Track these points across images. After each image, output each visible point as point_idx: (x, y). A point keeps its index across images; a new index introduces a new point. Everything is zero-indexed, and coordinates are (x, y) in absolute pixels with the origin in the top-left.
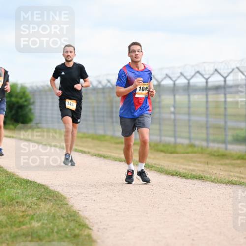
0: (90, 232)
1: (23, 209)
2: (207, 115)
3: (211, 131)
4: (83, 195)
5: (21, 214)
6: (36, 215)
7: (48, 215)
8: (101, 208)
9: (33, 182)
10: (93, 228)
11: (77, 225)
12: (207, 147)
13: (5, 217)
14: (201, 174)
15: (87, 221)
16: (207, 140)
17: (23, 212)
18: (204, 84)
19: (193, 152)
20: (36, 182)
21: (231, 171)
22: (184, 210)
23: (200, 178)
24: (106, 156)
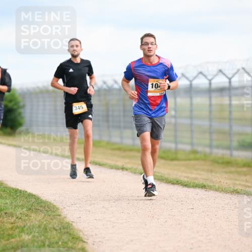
0: (85, 245)
1: (13, 220)
2: (210, 119)
3: (215, 136)
4: (77, 205)
5: (10, 226)
6: (26, 227)
7: (39, 227)
8: (96, 220)
9: (23, 191)
10: (88, 241)
11: (71, 238)
12: (211, 153)
14: (204, 183)
15: (81, 233)
16: (211, 146)
17: (12, 223)
18: (207, 86)
20: (26, 192)
21: (236, 180)
22: (185, 221)
23: (203, 187)
24: (102, 163)
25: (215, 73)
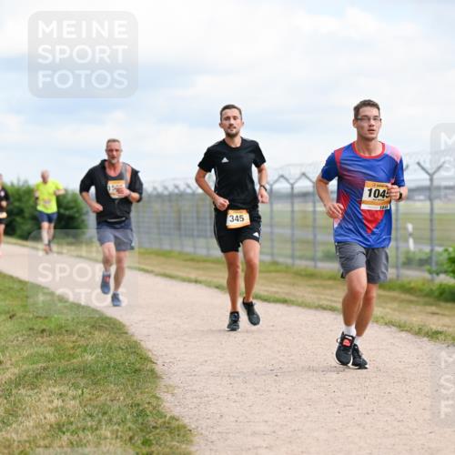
0: (154, 366)
1: (74, 338)
2: (293, 228)
3: (297, 246)
5: (72, 345)
6: (90, 346)
7: (104, 346)
10: (158, 362)
11: (138, 358)
12: (293, 265)
13: (53, 349)
15: (150, 354)
16: (293, 257)
17: (74, 342)
18: (289, 190)
19: (277, 271)
23: (284, 302)
25: (297, 176)
